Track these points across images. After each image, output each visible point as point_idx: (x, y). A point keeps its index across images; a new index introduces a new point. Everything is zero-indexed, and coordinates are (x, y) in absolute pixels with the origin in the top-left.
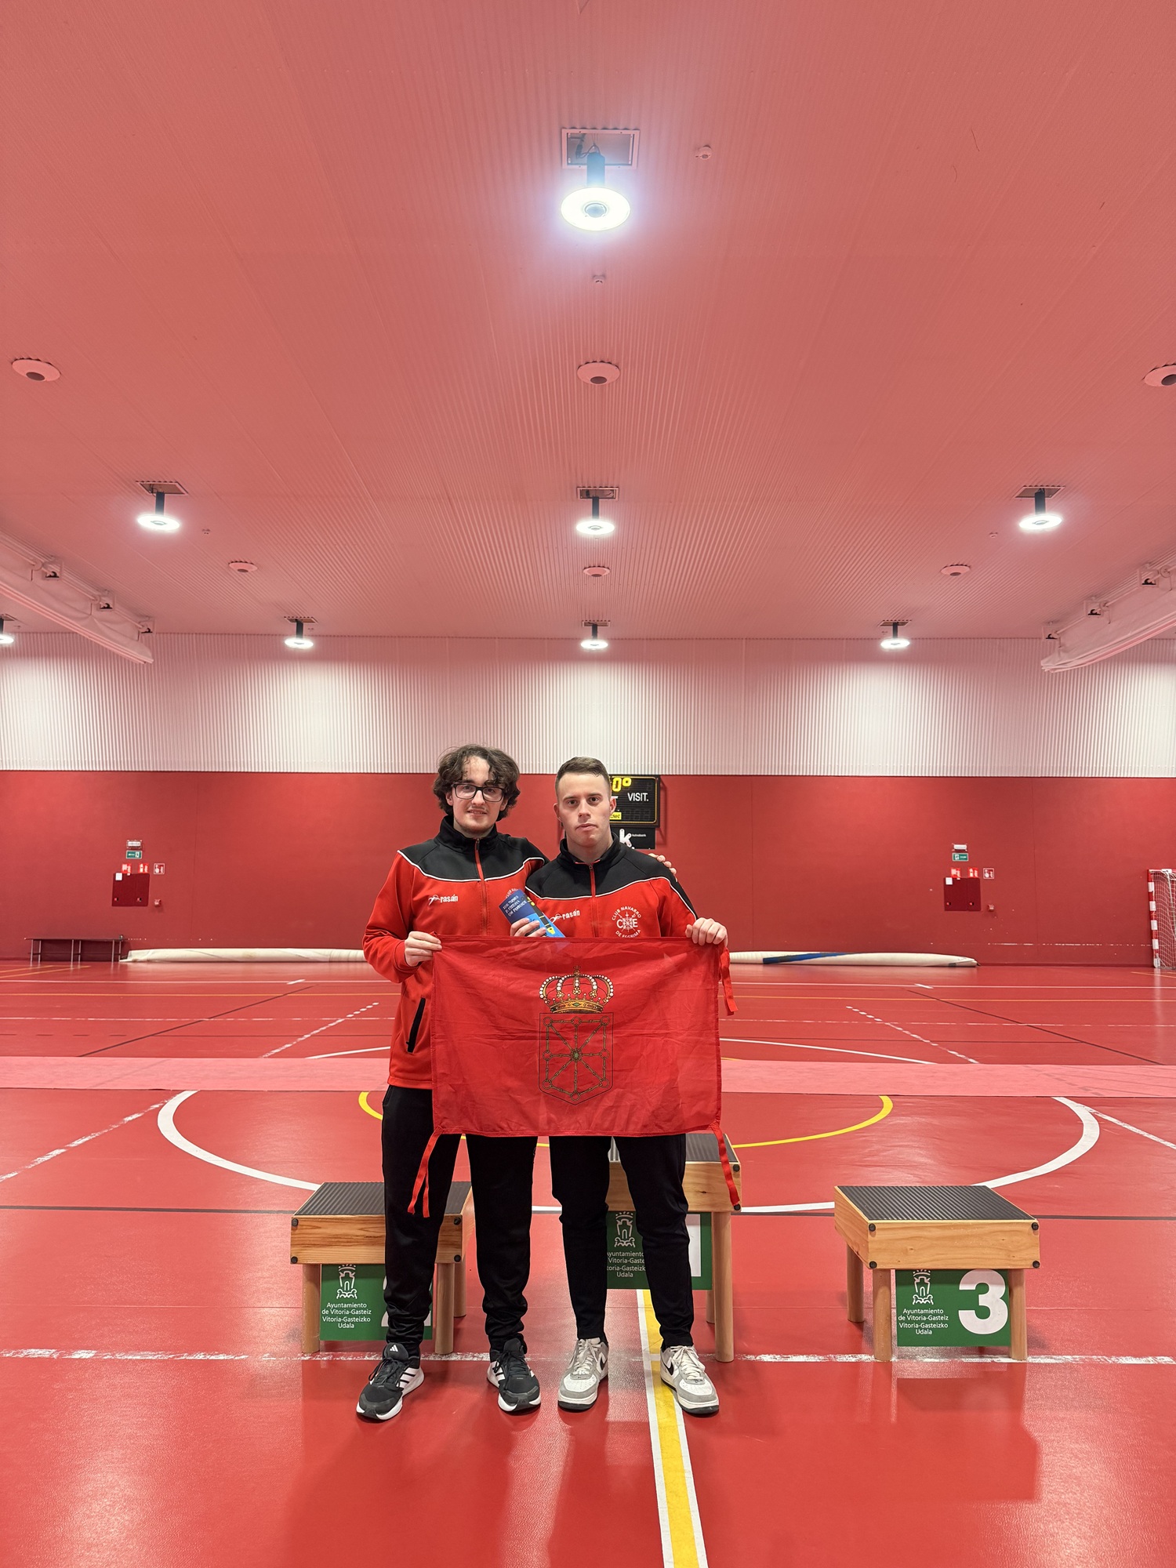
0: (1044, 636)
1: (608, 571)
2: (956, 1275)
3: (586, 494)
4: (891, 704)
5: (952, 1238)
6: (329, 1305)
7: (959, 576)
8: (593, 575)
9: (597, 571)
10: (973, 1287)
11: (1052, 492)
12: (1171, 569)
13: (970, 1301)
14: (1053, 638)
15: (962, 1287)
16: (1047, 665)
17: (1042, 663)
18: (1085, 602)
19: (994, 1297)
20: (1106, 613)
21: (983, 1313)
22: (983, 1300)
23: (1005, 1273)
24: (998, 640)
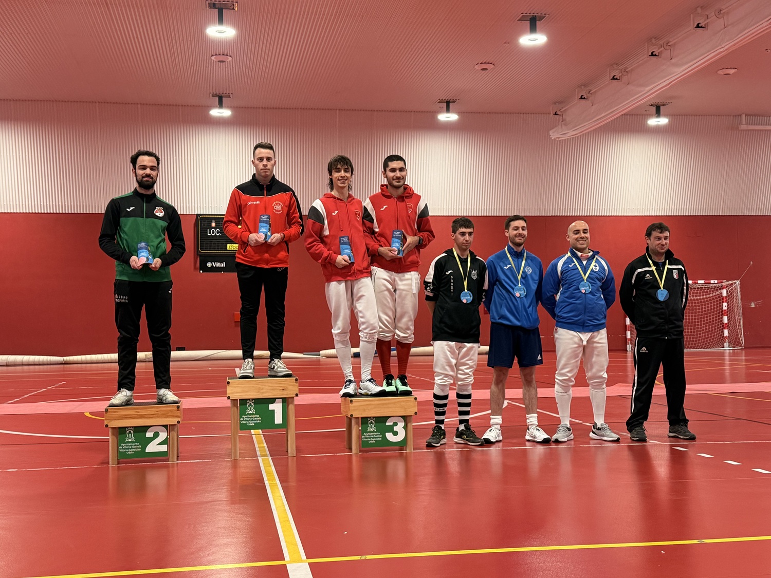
0: (552, 113)
1: (230, 59)
2: (386, 418)
3: (213, 6)
4: (447, 162)
5: (383, 404)
6: (122, 444)
7: (487, 71)
8: (219, 61)
9: (222, 58)
10: (392, 424)
11: (541, 18)
12: (628, 69)
13: (390, 429)
14: (558, 115)
15: (387, 424)
16: (554, 135)
17: (551, 133)
18: (577, 89)
19: (400, 427)
20: (590, 98)
21: (395, 433)
22: (395, 429)
23: (403, 417)
24: (522, 115)
